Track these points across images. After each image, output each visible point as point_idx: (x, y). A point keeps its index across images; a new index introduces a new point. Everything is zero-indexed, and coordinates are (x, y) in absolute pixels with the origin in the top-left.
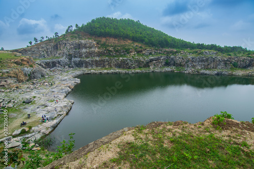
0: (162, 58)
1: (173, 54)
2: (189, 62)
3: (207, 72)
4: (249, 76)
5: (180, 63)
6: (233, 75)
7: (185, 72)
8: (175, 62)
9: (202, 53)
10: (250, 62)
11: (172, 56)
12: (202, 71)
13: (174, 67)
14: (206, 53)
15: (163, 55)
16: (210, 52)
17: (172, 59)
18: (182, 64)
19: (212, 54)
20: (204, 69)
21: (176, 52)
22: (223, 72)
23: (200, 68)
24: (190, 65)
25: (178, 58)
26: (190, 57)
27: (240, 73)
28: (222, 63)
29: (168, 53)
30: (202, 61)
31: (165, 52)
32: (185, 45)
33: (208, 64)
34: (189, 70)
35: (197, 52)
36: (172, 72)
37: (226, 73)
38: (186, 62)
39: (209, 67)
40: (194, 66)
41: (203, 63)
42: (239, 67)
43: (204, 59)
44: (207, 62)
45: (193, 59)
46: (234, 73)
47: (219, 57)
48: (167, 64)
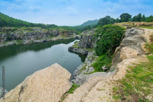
0: (3, 35)
1: (12, 31)
2: (25, 36)
3: (38, 41)
4: (58, 40)
5: (20, 37)
6: (51, 41)
7: (24, 43)
8: (15, 37)
9: (32, 30)
10: (58, 33)
11: (12, 33)
12: (35, 41)
13: (15, 41)
14: (35, 29)
15: (3, 33)
16: (37, 28)
17: (12, 35)
18: (21, 38)
19: (38, 29)
20: (36, 39)
21: (14, 30)
22: (46, 40)
23: (33, 39)
24: (27, 38)
25: (17, 34)
26: (25, 32)
27: (54, 39)
28: (45, 35)
29: (7, 31)
30: (34, 35)
31: (4, 30)
32: (21, 25)
33: (38, 36)
34: (26, 42)
35: (29, 29)
36: (15, 44)
37: (48, 40)
38: (24, 37)
39: (39, 38)
40: (29, 39)
41: (35, 36)
42: (54, 36)
43: (34, 33)
44: (37, 35)
45: (27, 34)
46: (52, 39)
47: (43, 32)
48: (9, 39)
